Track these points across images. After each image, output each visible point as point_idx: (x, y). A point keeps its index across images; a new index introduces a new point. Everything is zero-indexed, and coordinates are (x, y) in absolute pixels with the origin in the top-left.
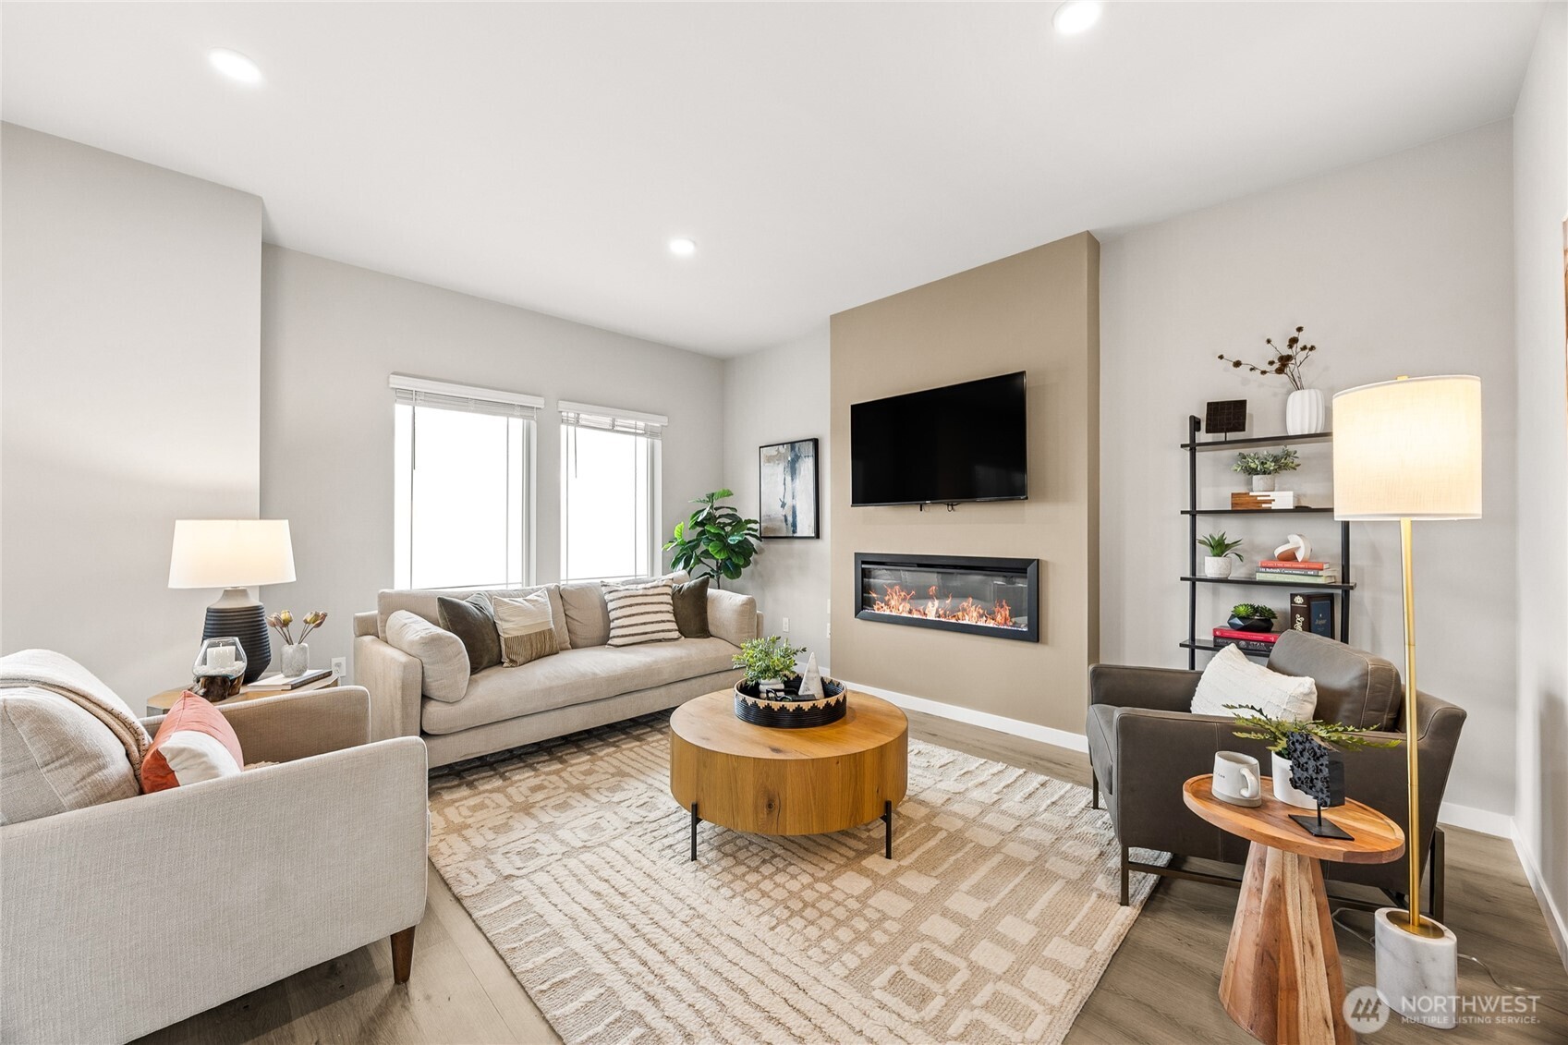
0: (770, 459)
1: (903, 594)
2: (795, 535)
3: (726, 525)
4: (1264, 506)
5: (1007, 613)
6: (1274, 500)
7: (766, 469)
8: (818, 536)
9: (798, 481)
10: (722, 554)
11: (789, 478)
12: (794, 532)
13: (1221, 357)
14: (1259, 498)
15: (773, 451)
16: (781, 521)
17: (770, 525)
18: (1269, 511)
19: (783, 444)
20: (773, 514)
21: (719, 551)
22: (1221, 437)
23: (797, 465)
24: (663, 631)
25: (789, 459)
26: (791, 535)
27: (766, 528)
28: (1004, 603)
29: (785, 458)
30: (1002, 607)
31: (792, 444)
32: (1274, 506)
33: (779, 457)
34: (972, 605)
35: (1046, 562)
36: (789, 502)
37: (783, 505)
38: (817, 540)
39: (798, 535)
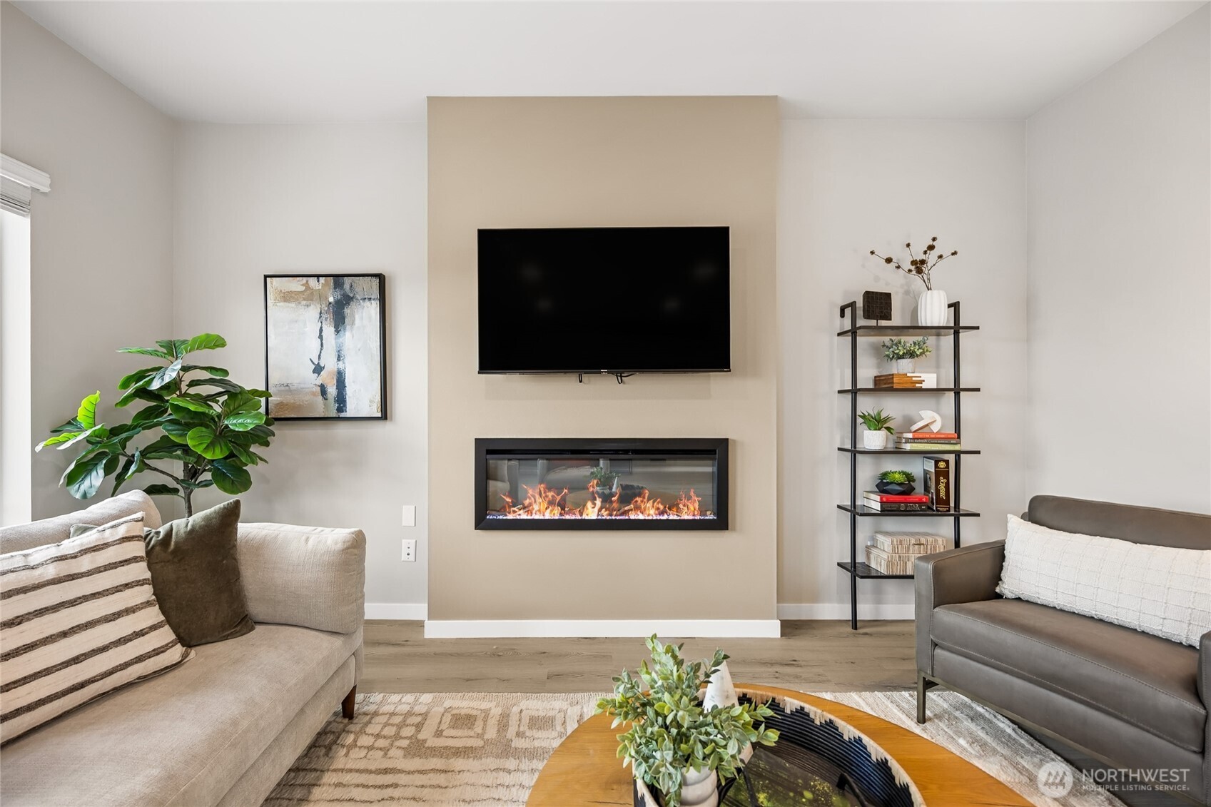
0: (287, 297)
1: (550, 494)
2: (342, 415)
3: (213, 398)
4: (917, 385)
5: (697, 505)
6: (924, 381)
7: (278, 312)
8: (384, 417)
9: (348, 334)
10: (218, 450)
11: (329, 330)
12: (340, 410)
13: (872, 253)
14: (914, 379)
15: (296, 285)
16: (314, 394)
17: (289, 399)
18: (921, 390)
19: (318, 276)
20: (295, 382)
21: (211, 446)
22: (873, 323)
23: (347, 311)
24: (140, 659)
25: (331, 299)
26: (333, 414)
27: (280, 405)
28: (692, 494)
29: (321, 297)
30: (689, 498)
31: (338, 279)
32: (924, 386)
33: (309, 297)
34: (649, 500)
35: (734, 441)
36: (330, 364)
37: (318, 369)
38: (381, 423)
39: (348, 414)
